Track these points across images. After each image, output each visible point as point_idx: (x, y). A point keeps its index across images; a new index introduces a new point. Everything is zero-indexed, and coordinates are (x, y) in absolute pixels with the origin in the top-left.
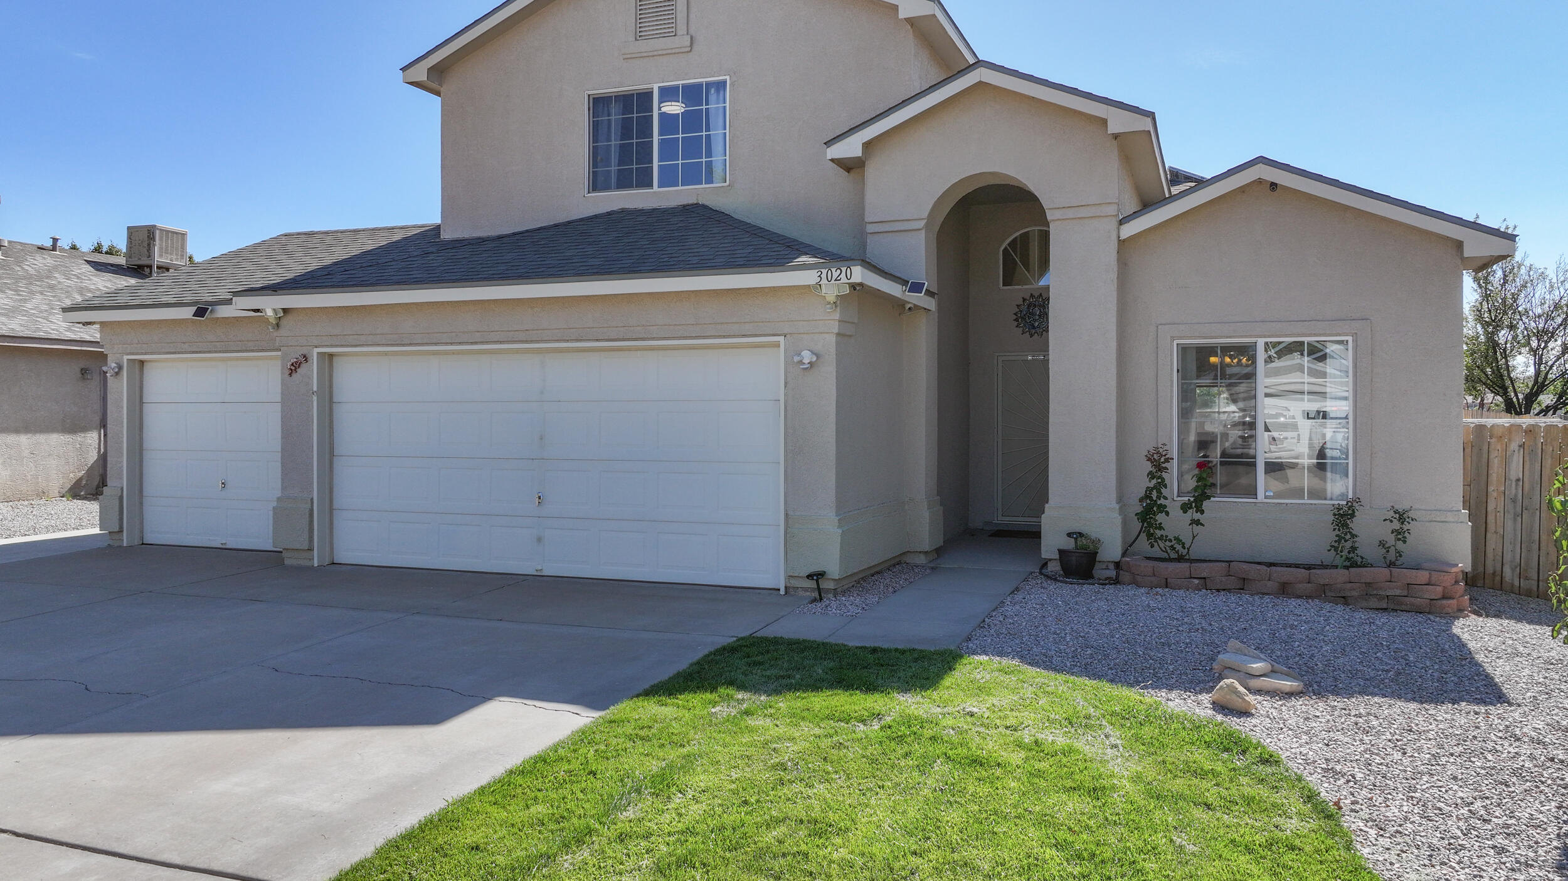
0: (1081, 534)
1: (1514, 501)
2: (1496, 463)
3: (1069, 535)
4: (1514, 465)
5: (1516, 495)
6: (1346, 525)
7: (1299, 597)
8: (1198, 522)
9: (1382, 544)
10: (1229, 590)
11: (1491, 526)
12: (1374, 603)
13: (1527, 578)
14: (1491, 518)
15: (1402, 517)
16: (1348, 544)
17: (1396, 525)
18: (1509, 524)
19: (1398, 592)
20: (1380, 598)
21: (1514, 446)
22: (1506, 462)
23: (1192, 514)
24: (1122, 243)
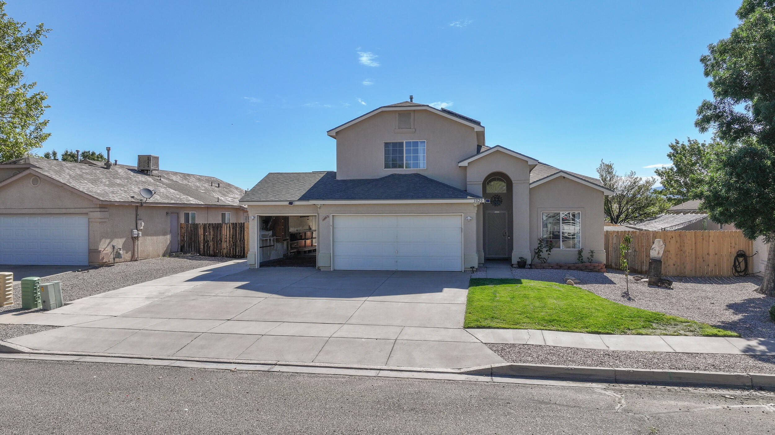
0: (522, 258)
1: (614, 248)
2: (610, 239)
3: (520, 258)
4: (614, 240)
5: (615, 247)
6: (580, 254)
7: (572, 270)
8: (549, 254)
9: (588, 258)
10: (557, 269)
11: (610, 254)
12: (588, 270)
13: (617, 266)
14: (609, 252)
15: (592, 252)
16: (581, 258)
17: (591, 254)
18: (613, 254)
19: (592, 268)
20: (588, 269)
21: (614, 236)
22: (613, 239)
23: (548, 252)
24: (530, 189)
